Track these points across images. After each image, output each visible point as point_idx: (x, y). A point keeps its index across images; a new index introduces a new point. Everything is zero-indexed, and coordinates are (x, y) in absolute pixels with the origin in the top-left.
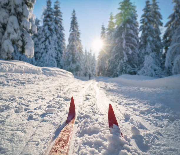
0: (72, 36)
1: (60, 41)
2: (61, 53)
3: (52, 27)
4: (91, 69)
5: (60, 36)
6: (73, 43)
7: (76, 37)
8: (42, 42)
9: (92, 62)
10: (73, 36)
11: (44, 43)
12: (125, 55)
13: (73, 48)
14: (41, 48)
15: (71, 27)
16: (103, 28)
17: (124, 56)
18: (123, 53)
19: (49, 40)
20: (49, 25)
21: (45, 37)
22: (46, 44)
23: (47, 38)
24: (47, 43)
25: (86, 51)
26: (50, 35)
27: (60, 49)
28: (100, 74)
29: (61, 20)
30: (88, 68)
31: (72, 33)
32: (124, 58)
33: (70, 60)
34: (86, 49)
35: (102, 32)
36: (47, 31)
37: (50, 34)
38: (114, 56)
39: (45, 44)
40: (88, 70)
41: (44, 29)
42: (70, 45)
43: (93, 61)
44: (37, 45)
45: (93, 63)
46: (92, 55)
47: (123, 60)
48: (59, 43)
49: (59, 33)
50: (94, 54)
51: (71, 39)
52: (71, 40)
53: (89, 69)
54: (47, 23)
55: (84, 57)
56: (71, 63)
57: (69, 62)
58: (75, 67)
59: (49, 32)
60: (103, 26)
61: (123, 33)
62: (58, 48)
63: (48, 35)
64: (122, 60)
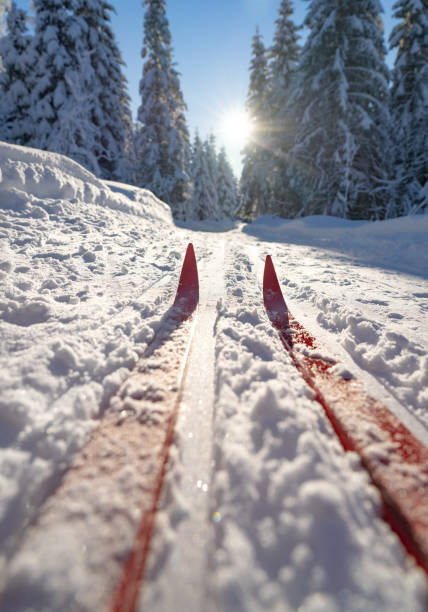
0: (151, 72)
1: (108, 93)
2: (118, 138)
3: (74, 32)
4: (217, 197)
5: (110, 73)
6: (157, 101)
7: (168, 78)
8: (42, 96)
9: (220, 174)
10: (156, 74)
11: (48, 97)
12: (348, 135)
13: (158, 118)
14: (40, 120)
15: (148, 38)
16: (259, 49)
17: (344, 138)
18: (337, 126)
19: (66, 85)
20: (60, 24)
21: (49, 74)
22: (56, 102)
23: (58, 77)
24: (58, 96)
25: (197, 139)
26: (66, 65)
27: (112, 123)
28: (254, 208)
29: (107, 11)
30: (206, 192)
31: (153, 62)
32: (346, 146)
33: (151, 162)
34: (197, 133)
35: (253, 61)
36: (53, 46)
37: (68, 60)
38: (307, 139)
39: (52, 104)
40: (208, 201)
41: (41, 40)
42: (147, 108)
43: (220, 169)
44: (24, 111)
45: (223, 177)
46: (218, 152)
47: (342, 153)
48: (107, 100)
49: (103, 62)
50: (223, 149)
51: (148, 85)
52: (150, 89)
53: (212, 196)
54: (53, 15)
55: (192, 158)
56: (157, 175)
57: (151, 170)
58: (171, 189)
59: (63, 51)
60: (256, 38)
61: (338, 51)
62: (105, 118)
63: (59, 62)
64: (337, 154)
